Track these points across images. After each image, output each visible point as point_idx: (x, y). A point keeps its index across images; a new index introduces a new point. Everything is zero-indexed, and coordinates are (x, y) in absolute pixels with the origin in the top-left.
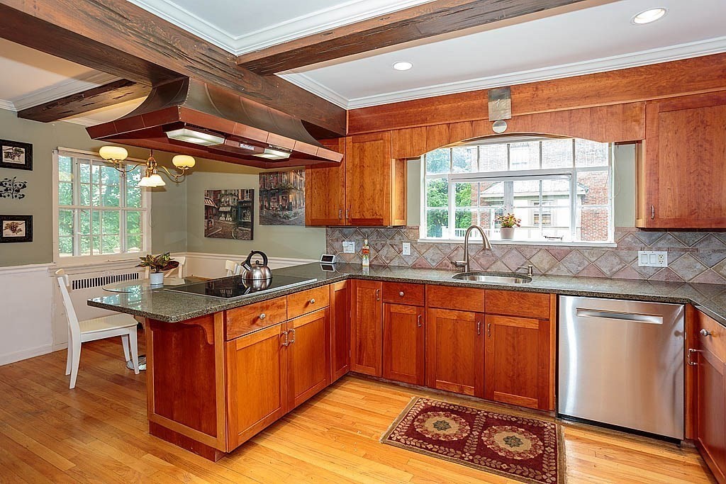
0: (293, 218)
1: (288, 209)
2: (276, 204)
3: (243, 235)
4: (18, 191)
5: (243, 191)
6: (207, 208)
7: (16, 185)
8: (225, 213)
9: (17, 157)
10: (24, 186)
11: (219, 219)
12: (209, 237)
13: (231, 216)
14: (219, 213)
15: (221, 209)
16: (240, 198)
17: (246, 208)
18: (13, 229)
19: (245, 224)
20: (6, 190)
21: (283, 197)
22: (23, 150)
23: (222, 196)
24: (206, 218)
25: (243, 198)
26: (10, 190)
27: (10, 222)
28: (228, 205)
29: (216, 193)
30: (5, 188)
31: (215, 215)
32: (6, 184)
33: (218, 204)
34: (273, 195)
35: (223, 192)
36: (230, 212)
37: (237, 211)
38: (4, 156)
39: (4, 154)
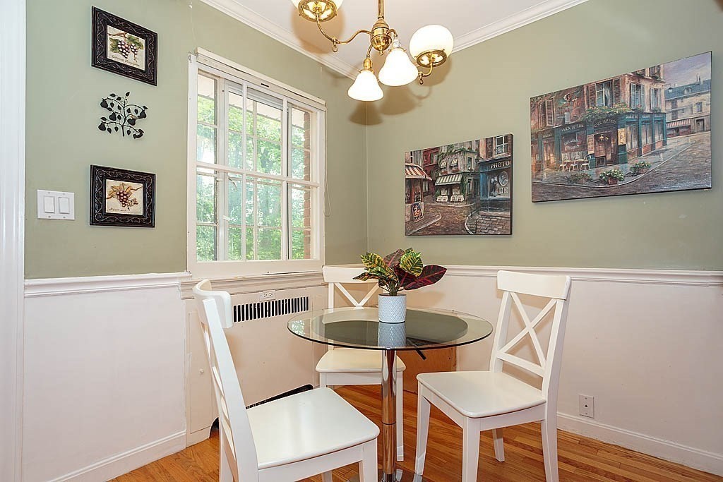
0: (628, 180)
1: (615, 161)
2: (578, 157)
3: (491, 226)
4: (132, 122)
5: (489, 142)
6: (410, 183)
7: (129, 111)
8: (450, 188)
9: (131, 55)
10: (143, 115)
11: (435, 200)
12: (414, 234)
13: (462, 192)
14: (434, 190)
15: (440, 181)
16: (483, 154)
17: (498, 173)
18: (123, 197)
19: (496, 205)
20: (113, 117)
21: (597, 137)
22: (142, 41)
23: (443, 156)
24: (409, 201)
25: (489, 154)
26: (119, 117)
27: (117, 183)
28: (456, 173)
29: (428, 153)
30: (111, 113)
31: (426, 194)
32: (112, 105)
33: (434, 174)
34: (573, 135)
35: (444, 150)
36: (460, 186)
37: (476, 182)
38: (109, 47)
39: (109, 43)
